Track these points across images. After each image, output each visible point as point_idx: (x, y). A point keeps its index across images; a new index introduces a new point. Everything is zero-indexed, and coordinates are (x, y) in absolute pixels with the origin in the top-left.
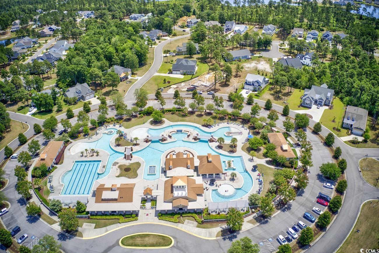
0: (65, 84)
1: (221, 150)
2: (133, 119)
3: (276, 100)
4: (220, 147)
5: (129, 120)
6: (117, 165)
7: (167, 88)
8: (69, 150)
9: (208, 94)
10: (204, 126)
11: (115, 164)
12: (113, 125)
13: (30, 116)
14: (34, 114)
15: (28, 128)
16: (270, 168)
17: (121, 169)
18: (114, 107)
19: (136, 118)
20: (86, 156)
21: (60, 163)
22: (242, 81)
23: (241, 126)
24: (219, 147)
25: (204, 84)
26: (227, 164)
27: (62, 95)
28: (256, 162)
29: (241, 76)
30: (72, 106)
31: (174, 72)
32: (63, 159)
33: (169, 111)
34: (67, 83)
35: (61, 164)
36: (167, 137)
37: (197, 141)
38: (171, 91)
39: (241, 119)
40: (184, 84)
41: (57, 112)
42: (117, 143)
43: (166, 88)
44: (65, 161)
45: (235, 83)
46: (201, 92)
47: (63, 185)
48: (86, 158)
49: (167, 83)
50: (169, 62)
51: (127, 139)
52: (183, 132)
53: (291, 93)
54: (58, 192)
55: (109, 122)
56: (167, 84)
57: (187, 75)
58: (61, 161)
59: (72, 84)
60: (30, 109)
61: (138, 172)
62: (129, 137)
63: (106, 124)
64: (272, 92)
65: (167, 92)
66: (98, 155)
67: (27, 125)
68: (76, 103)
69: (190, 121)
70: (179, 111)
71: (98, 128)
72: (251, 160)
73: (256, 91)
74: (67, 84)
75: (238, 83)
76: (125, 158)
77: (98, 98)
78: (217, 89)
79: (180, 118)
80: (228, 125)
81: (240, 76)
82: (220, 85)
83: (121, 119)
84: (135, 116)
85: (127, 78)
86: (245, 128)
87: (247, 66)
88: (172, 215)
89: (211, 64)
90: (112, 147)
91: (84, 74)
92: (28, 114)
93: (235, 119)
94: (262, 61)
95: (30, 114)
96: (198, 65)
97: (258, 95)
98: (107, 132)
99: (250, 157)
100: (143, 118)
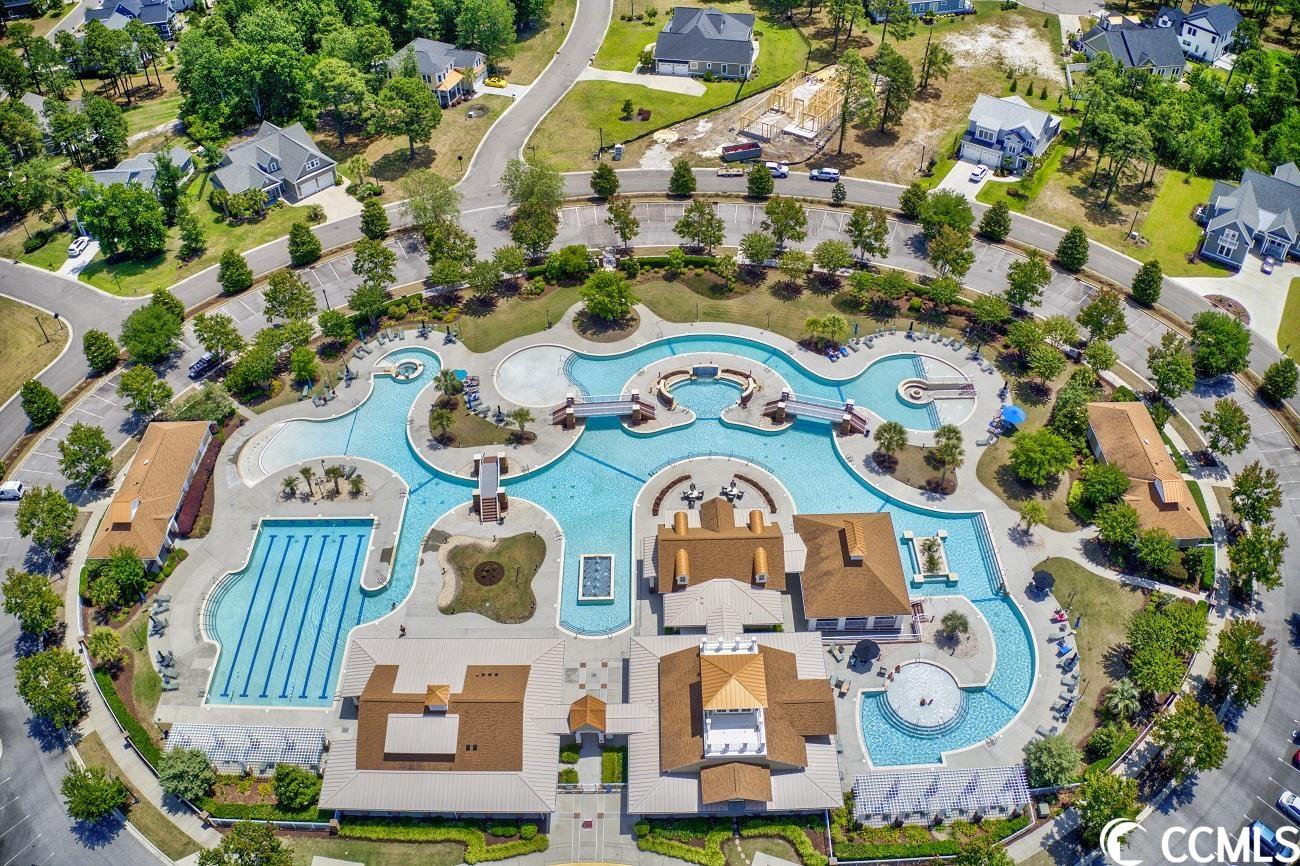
0: (216, 125)
1: (888, 477)
2: (503, 303)
3: (1095, 221)
4: (884, 462)
5: (483, 306)
6: (445, 549)
7: (640, 141)
8: (234, 460)
9: (812, 178)
10: (807, 345)
11: (436, 539)
12: (415, 332)
13: (74, 278)
14: (89, 271)
15: (66, 341)
16: (1101, 581)
17: (461, 570)
18: (418, 236)
19: (515, 298)
20: (306, 498)
21: (196, 531)
22: (947, 120)
23: (967, 351)
24: (880, 463)
25: (789, 128)
26: (919, 555)
27: (202, 176)
28: (1042, 545)
29: (943, 95)
30: (246, 227)
31: (662, 67)
32: (210, 512)
33: (657, 264)
34: (222, 120)
35: (201, 536)
36: (654, 401)
37: (786, 425)
38: (658, 160)
39: (962, 314)
40: (710, 125)
41: (183, 260)
42: (439, 431)
43: (635, 145)
44: (221, 516)
45: (921, 125)
46: (785, 169)
47: (212, 648)
48: (307, 504)
49: (638, 117)
50: (640, 18)
51: (480, 408)
52: (720, 374)
53: (1152, 191)
54: (195, 690)
55: (399, 318)
56: (636, 127)
57: (720, 80)
58: (200, 523)
59: (241, 124)
60: (73, 246)
61: (537, 585)
62: (487, 401)
63: (388, 328)
64: (1076, 180)
65: (638, 165)
66: (356, 493)
67: (63, 327)
68: (258, 216)
69: (746, 320)
70: (698, 265)
71: (354, 350)
72: (1021, 537)
73: (1011, 173)
74: (222, 126)
75: (933, 126)
76: (476, 509)
77: (351, 191)
78: (849, 157)
79: (704, 303)
80: (909, 347)
81: (937, 96)
82: (860, 133)
83: (449, 299)
84: (511, 288)
85: (469, 92)
86: (986, 363)
87: (962, 47)
88: (695, 831)
89: (811, 30)
90: (417, 451)
91: (293, 80)
92: (67, 270)
93: (938, 315)
94: (1017, 24)
95: (73, 271)
96: (761, 34)
97: (1021, 192)
98: (392, 366)
99: (1013, 518)
100: (543, 300)
